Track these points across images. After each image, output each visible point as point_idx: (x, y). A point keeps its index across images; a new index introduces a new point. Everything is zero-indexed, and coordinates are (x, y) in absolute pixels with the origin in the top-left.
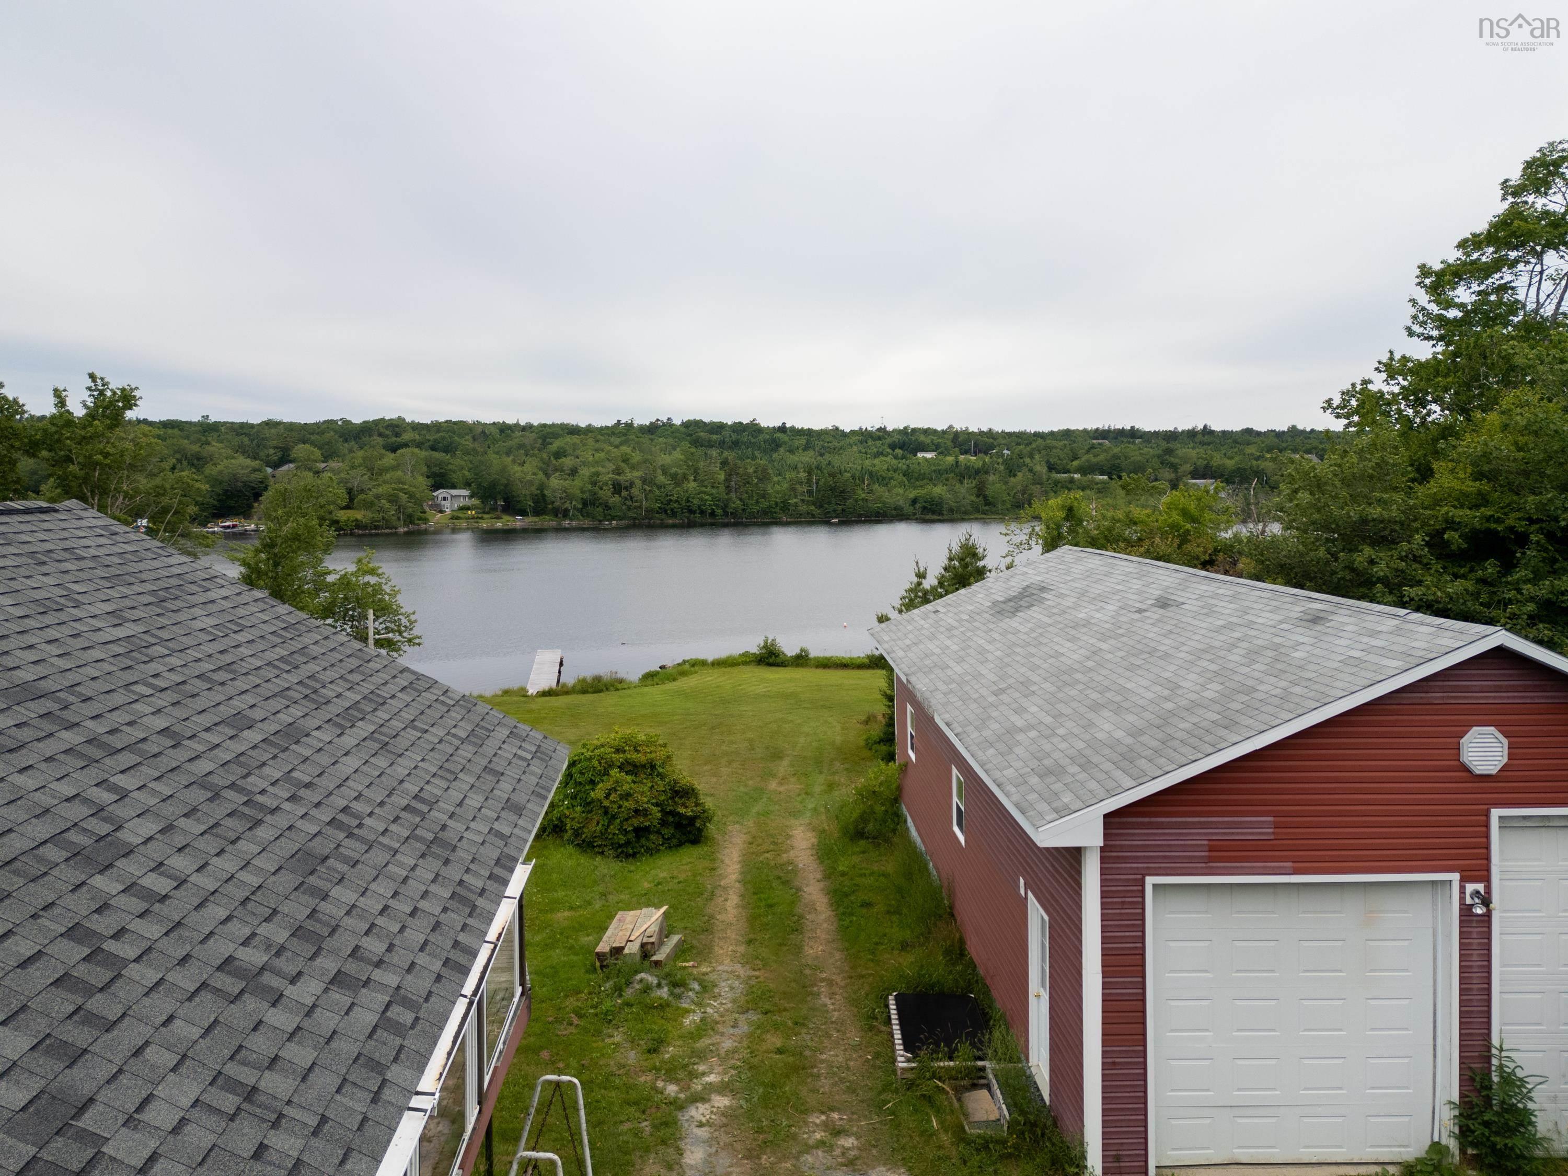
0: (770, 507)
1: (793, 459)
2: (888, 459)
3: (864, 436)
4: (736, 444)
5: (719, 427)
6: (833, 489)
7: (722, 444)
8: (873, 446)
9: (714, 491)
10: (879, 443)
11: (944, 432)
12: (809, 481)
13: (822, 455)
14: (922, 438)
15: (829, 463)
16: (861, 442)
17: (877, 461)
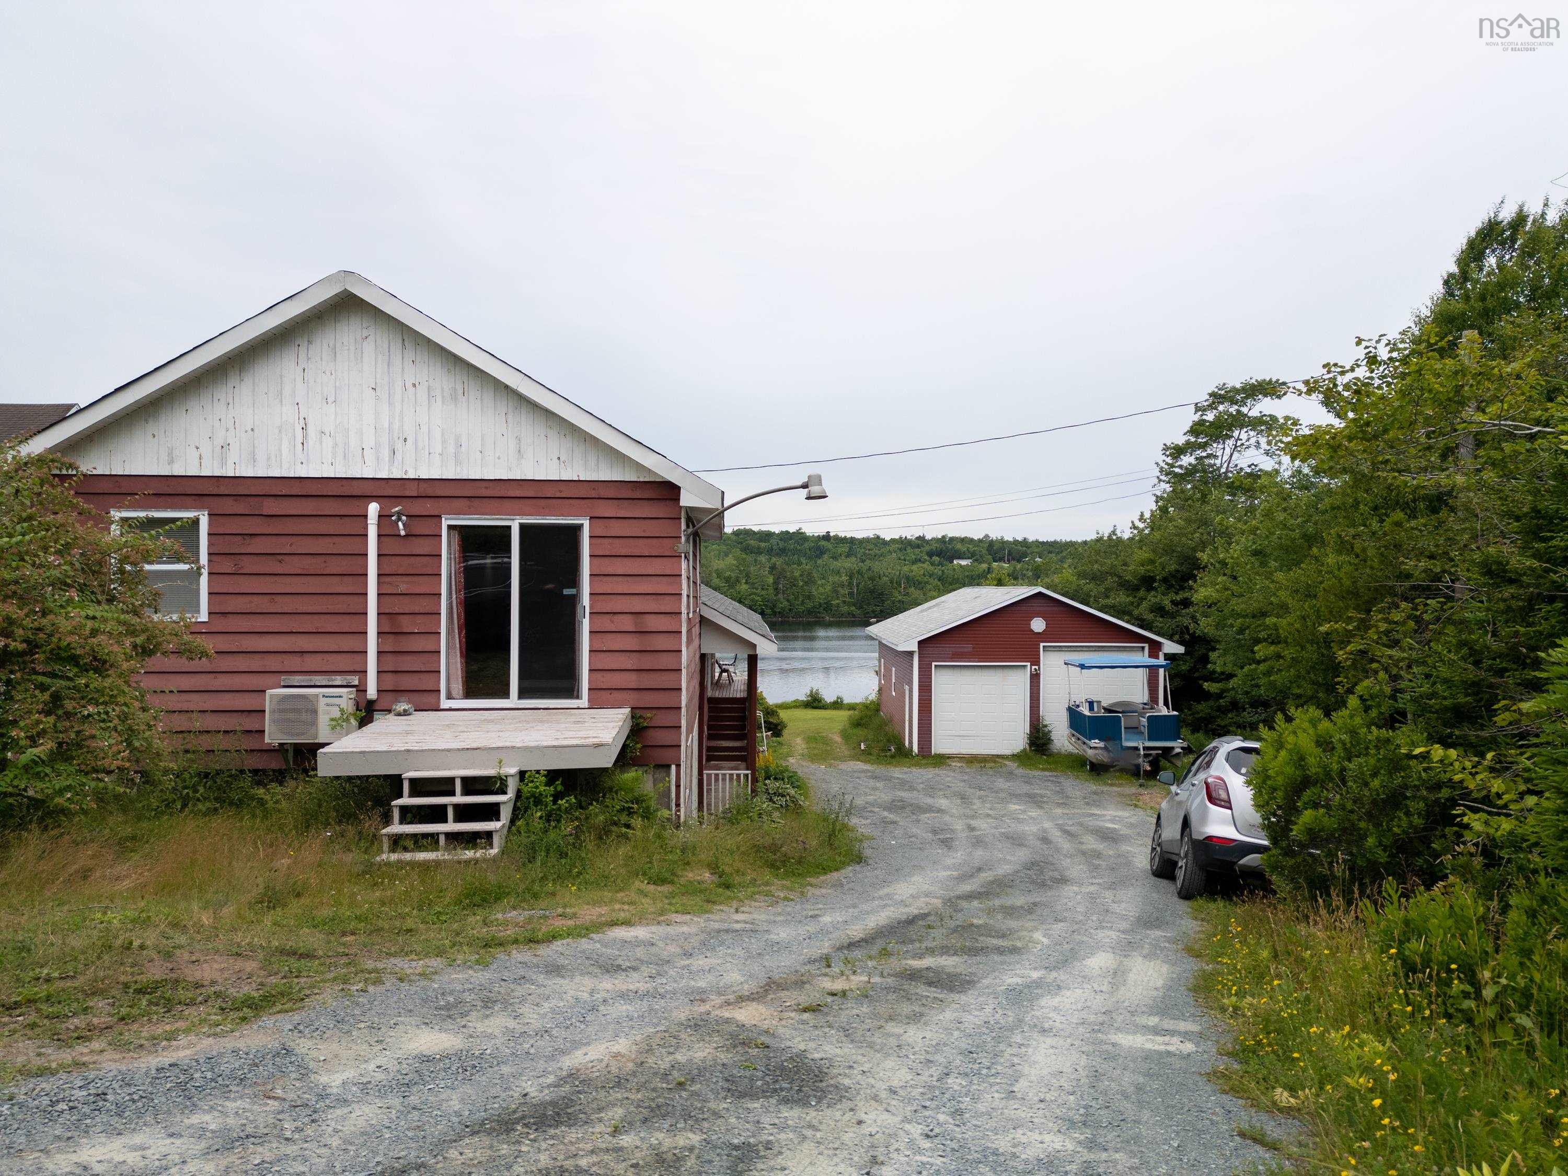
0: (814, 607)
1: (836, 564)
2: (925, 565)
3: (903, 544)
4: (783, 551)
5: (767, 536)
6: (872, 592)
7: (770, 551)
8: (912, 554)
9: (764, 593)
10: (917, 551)
11: (980, 541)
12: (850, 584)
13: (863, 561)
14: (959, 546)
15: (870, 569)
16: (900, 550)
17: (914, 567)
